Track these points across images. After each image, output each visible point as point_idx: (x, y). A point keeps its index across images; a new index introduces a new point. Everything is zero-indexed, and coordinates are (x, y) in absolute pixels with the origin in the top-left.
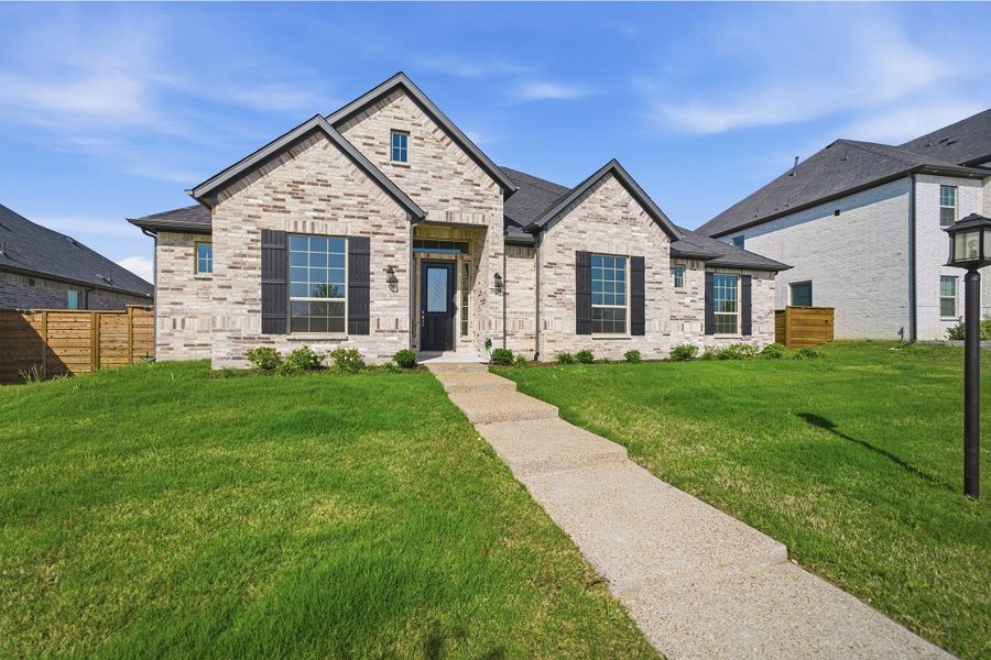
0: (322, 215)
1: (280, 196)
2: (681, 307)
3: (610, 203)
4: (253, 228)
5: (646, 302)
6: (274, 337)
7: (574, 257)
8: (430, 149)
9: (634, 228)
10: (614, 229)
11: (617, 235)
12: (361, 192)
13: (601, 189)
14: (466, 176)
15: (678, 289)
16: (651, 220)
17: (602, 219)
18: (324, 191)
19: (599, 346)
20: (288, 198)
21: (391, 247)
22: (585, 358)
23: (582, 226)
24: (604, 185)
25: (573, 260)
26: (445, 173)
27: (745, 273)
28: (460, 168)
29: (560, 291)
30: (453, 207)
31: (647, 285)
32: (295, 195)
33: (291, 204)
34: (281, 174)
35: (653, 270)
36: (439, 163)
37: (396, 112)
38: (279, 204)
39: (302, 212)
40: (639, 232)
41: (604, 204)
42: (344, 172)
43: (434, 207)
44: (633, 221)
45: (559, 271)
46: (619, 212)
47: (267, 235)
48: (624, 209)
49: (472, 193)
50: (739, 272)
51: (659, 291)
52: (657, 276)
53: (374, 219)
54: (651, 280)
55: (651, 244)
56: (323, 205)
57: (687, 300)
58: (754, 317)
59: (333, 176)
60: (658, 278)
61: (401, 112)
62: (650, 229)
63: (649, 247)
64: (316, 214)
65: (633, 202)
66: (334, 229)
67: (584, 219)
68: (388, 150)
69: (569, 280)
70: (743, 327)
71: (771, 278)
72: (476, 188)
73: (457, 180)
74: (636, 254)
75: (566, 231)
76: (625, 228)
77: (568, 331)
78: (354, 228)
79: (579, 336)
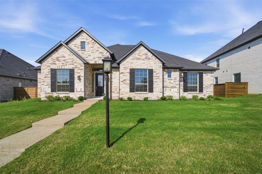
0: (63, 64)
1: (54, 61)
2: (170, 84)
3: (141, 54)
4: (49, 69)
5: (154, 83)
6: (54, 93)
7: (129, 70)
8: (91, 45)
9: (149, 61)
10: (143, 61)
11: (143, 63)
12: (72, 58)
13: (138, 50)
14: (100, 51)
15: (169, 78)
16: (156, 58)
17: (138, 59)
18: (63, 59)
19: (137, 96)
20: (56, 61)
21: (79, 71)
22: (130, 99)
23: (132, 61)
24: (139, 49)
25: (129, 71)
26: (94, 51)
27: (200, 72)
28: (98, 49)
29: (125, 80)
30: (97, 59)
31: (154, 78)
32: (58, 60)
33: (57, 62)
34: (55, 56)
35: (156, 73)
36: (93, 49)
37: (82, 37)
38: (54, 62)
39: (59, 64)
40: (151, 62)
41: (139, 54)
42: (69, 54)
43: (92, 60)
44: (149, 59)
45: (124, 74)
46: (144, 56)
47: (52, 70)
48: (146, 55)
49: (102, 55)
50: (198, 72)
51: (158, 79)
52: (157, 75)
53: (75, 64)
54: (156, 76)
55: (156, 65)
56: (64, 62)
57: (172, 82)
58: (204, 86)
59: (66, 55)
60: (158, 75)
61: (83, 37)
62: (155, 60)
63: (155, 66)
64: (62, 64)
65: (149, 53)
66: (66, 67)
67: (132, 59)
68: (80, 47)
69: (128, 77)
70: (199, 90)
71: (211, 73)
72: (103, 54)
73: (98, 52)
74: (150, 68)
75: (127, 63)
76: (147, 61)
77: (127, 91)
78: (71, 67)
79: (130, 93)
